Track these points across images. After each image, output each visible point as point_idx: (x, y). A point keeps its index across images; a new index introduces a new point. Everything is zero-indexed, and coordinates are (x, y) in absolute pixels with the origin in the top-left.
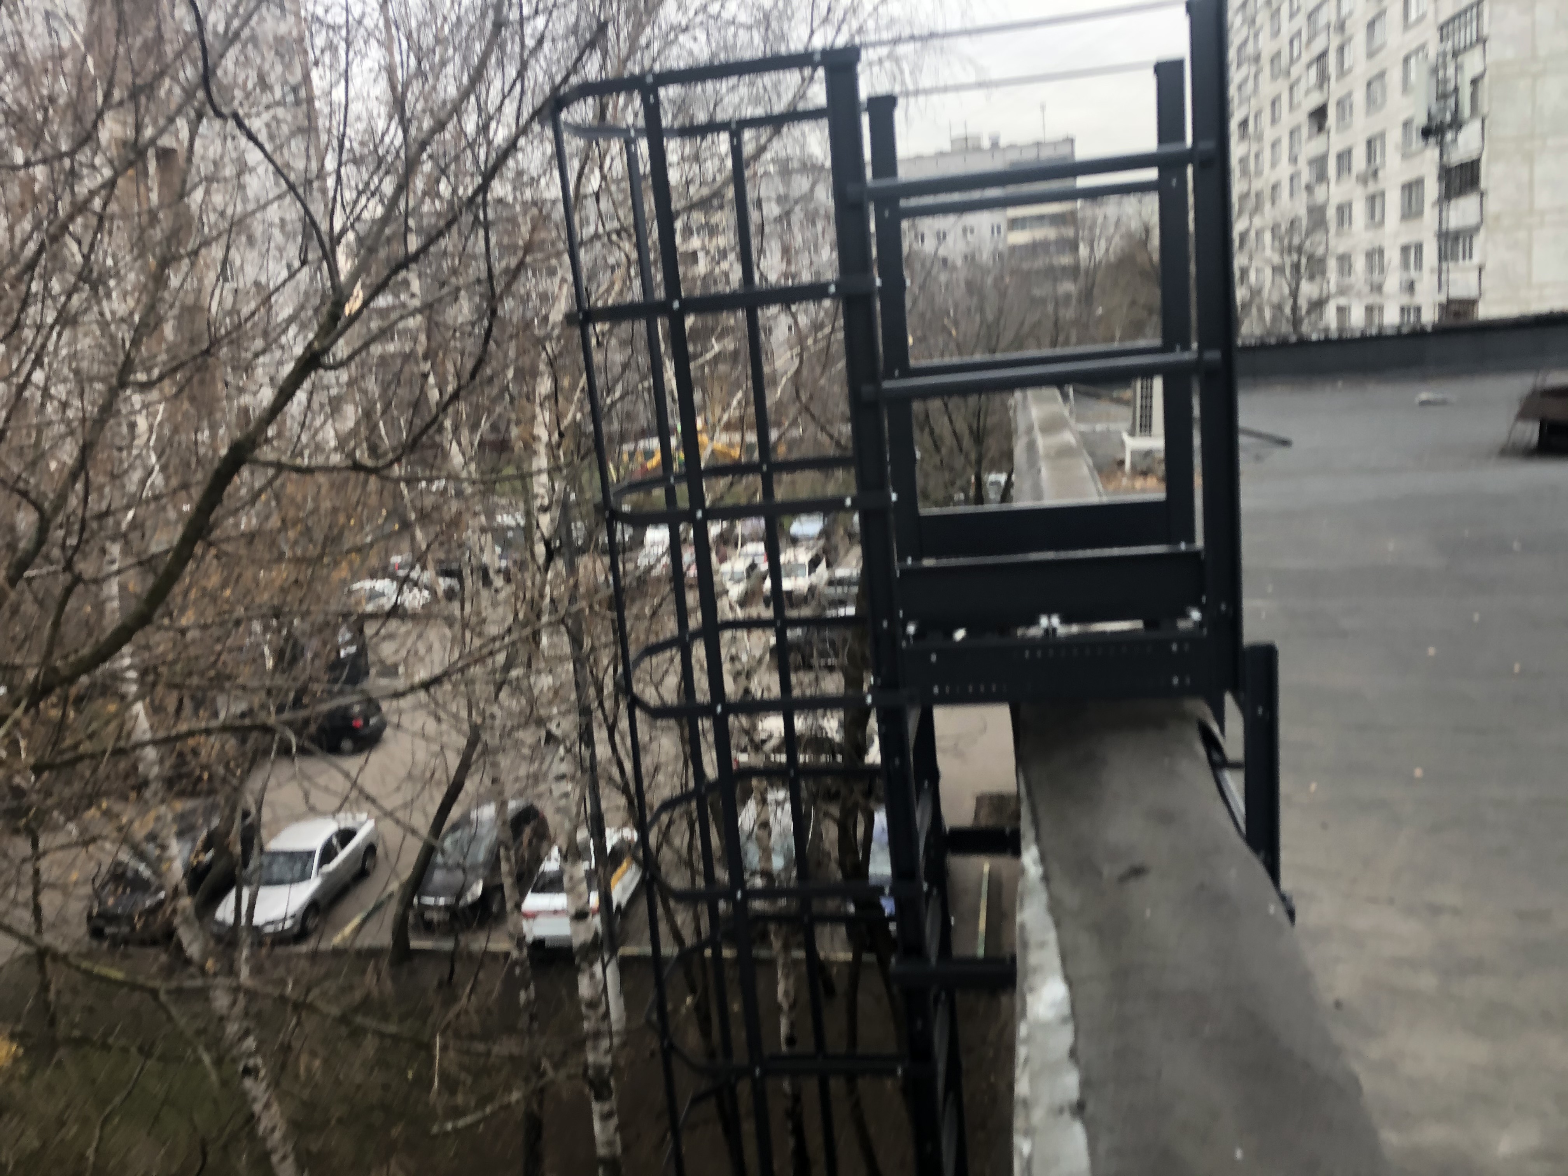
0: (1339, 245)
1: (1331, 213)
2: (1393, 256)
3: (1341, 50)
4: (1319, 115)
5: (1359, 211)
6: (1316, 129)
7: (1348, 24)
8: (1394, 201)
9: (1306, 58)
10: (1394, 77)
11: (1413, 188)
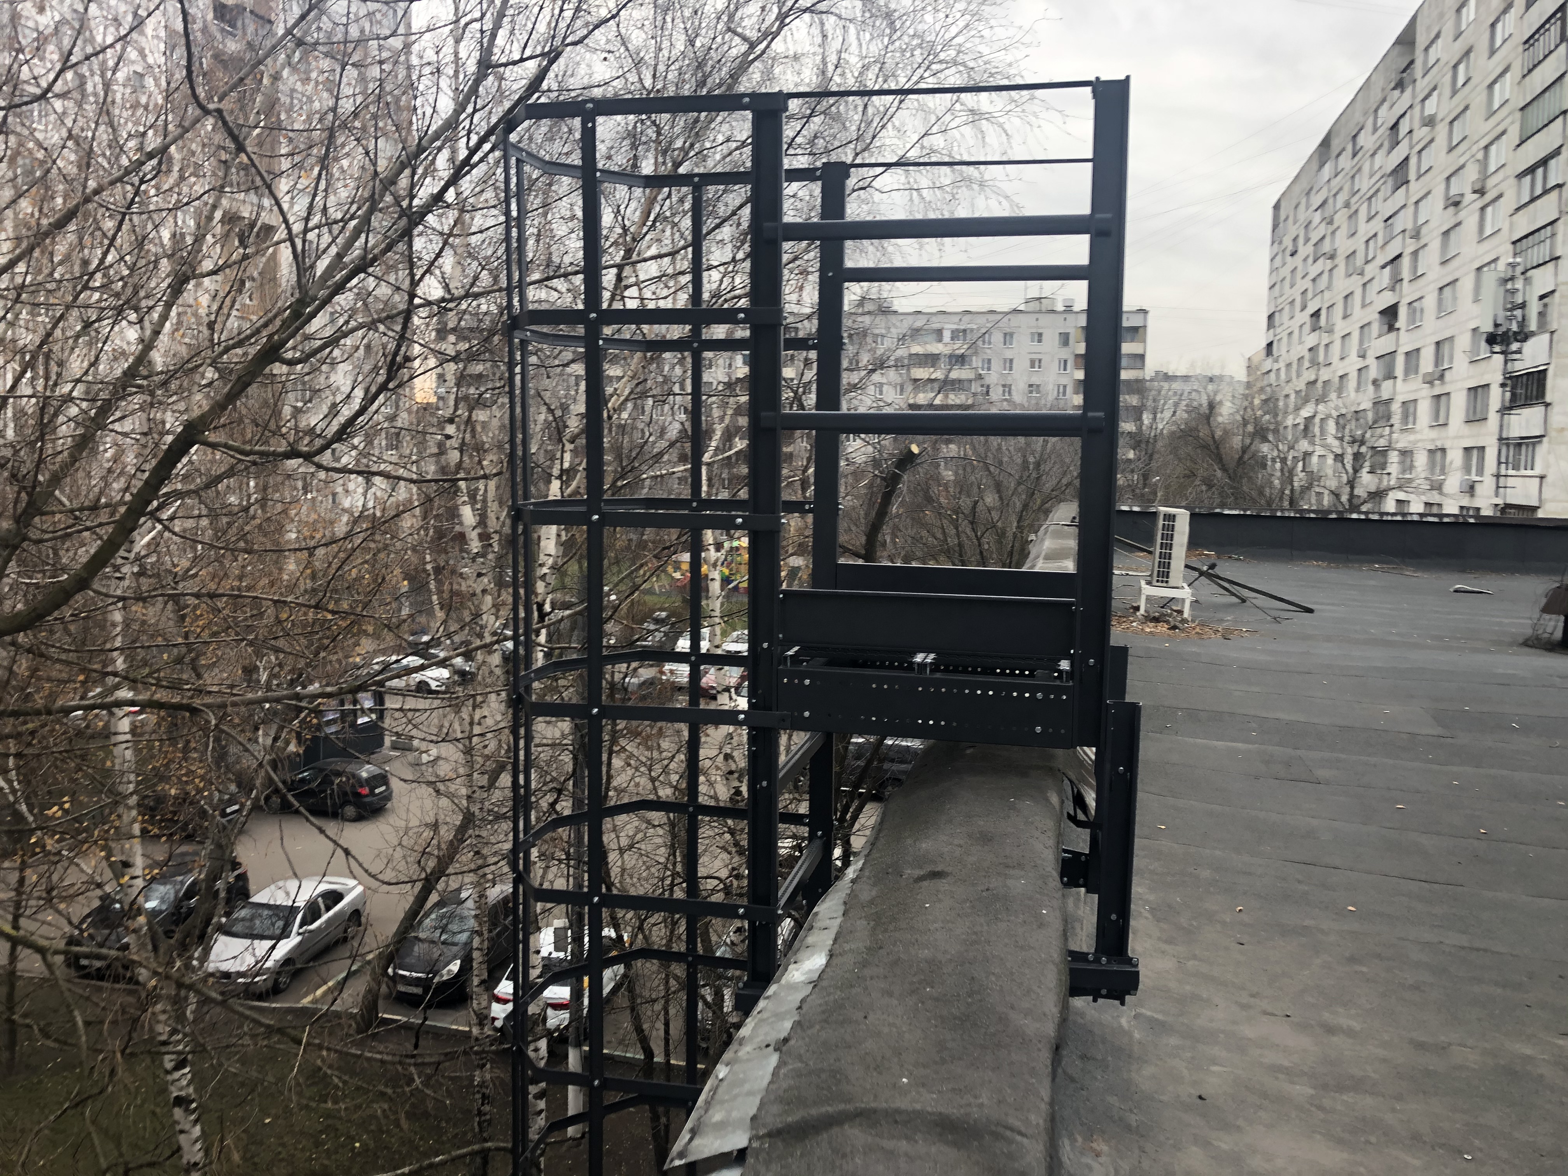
0: (1402, 441)
1: (1396, 407)
2: (1455, 457)
3: (1415, 253)
4: (1390, 314)
5: (1424, 409)
6: (1386, 327)
7: (1424, 231)
8: (1459, 404)
9: (1381, 259)
10: (1467, 285)
11: (1477, 392)
